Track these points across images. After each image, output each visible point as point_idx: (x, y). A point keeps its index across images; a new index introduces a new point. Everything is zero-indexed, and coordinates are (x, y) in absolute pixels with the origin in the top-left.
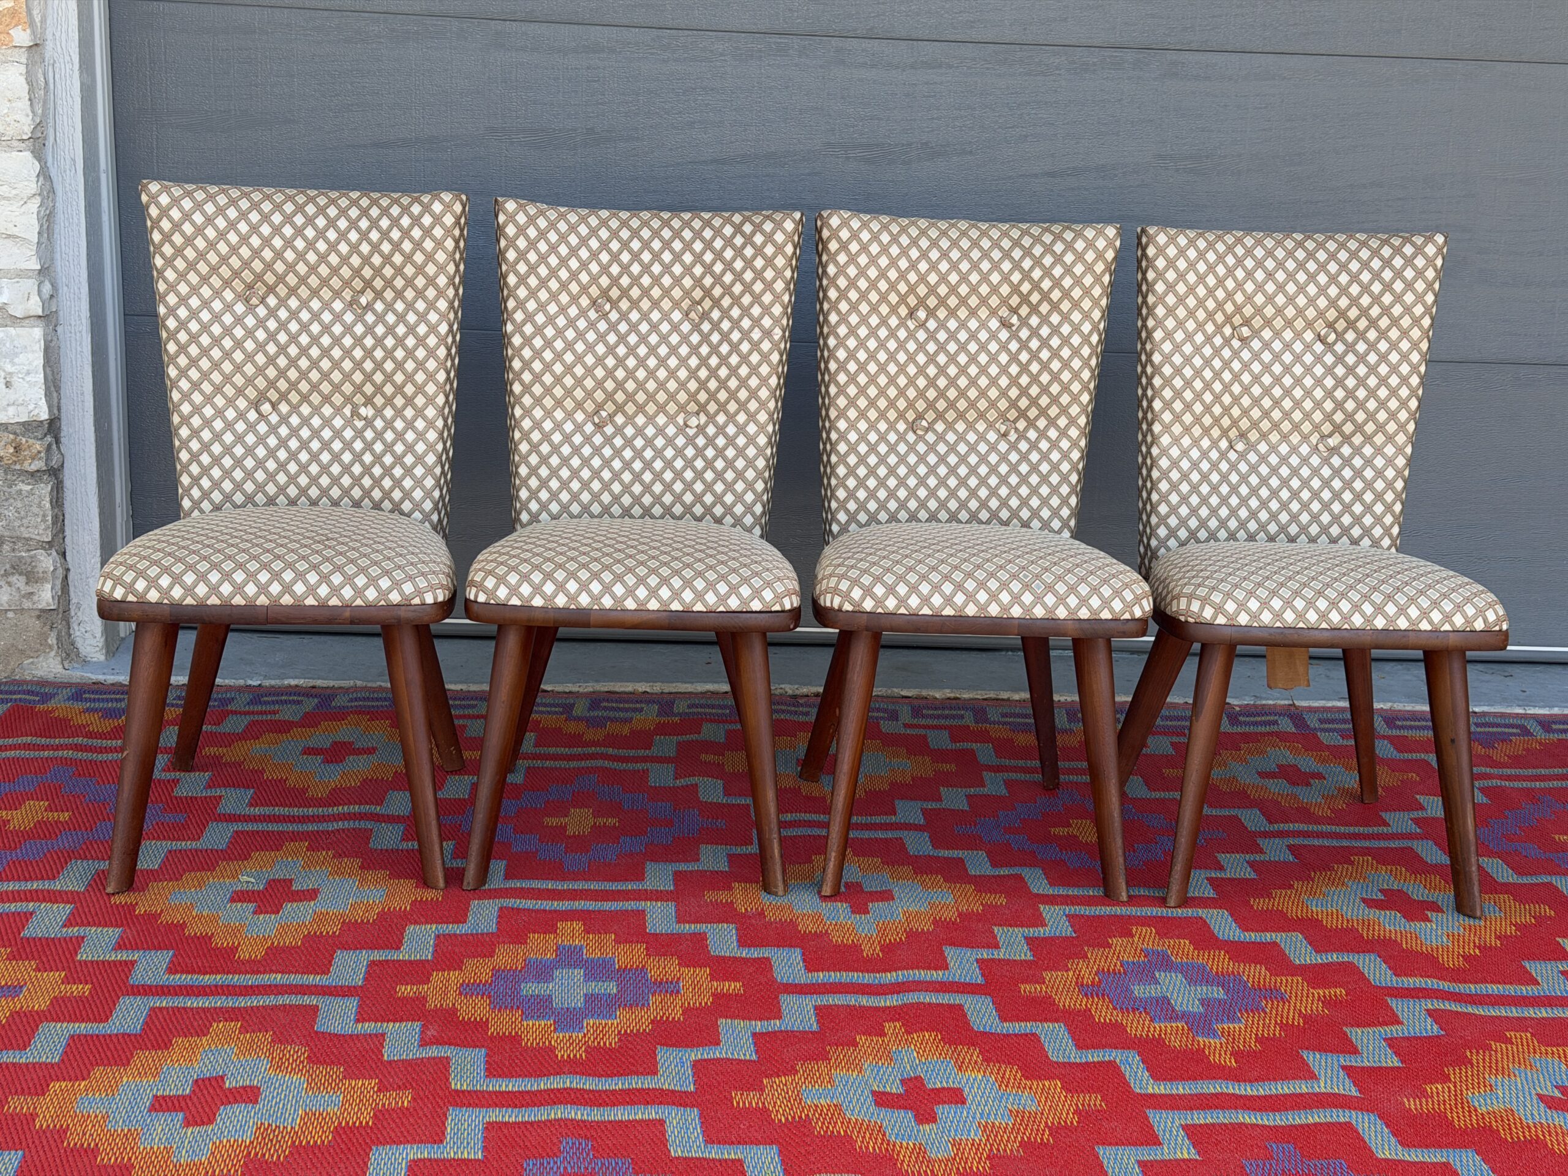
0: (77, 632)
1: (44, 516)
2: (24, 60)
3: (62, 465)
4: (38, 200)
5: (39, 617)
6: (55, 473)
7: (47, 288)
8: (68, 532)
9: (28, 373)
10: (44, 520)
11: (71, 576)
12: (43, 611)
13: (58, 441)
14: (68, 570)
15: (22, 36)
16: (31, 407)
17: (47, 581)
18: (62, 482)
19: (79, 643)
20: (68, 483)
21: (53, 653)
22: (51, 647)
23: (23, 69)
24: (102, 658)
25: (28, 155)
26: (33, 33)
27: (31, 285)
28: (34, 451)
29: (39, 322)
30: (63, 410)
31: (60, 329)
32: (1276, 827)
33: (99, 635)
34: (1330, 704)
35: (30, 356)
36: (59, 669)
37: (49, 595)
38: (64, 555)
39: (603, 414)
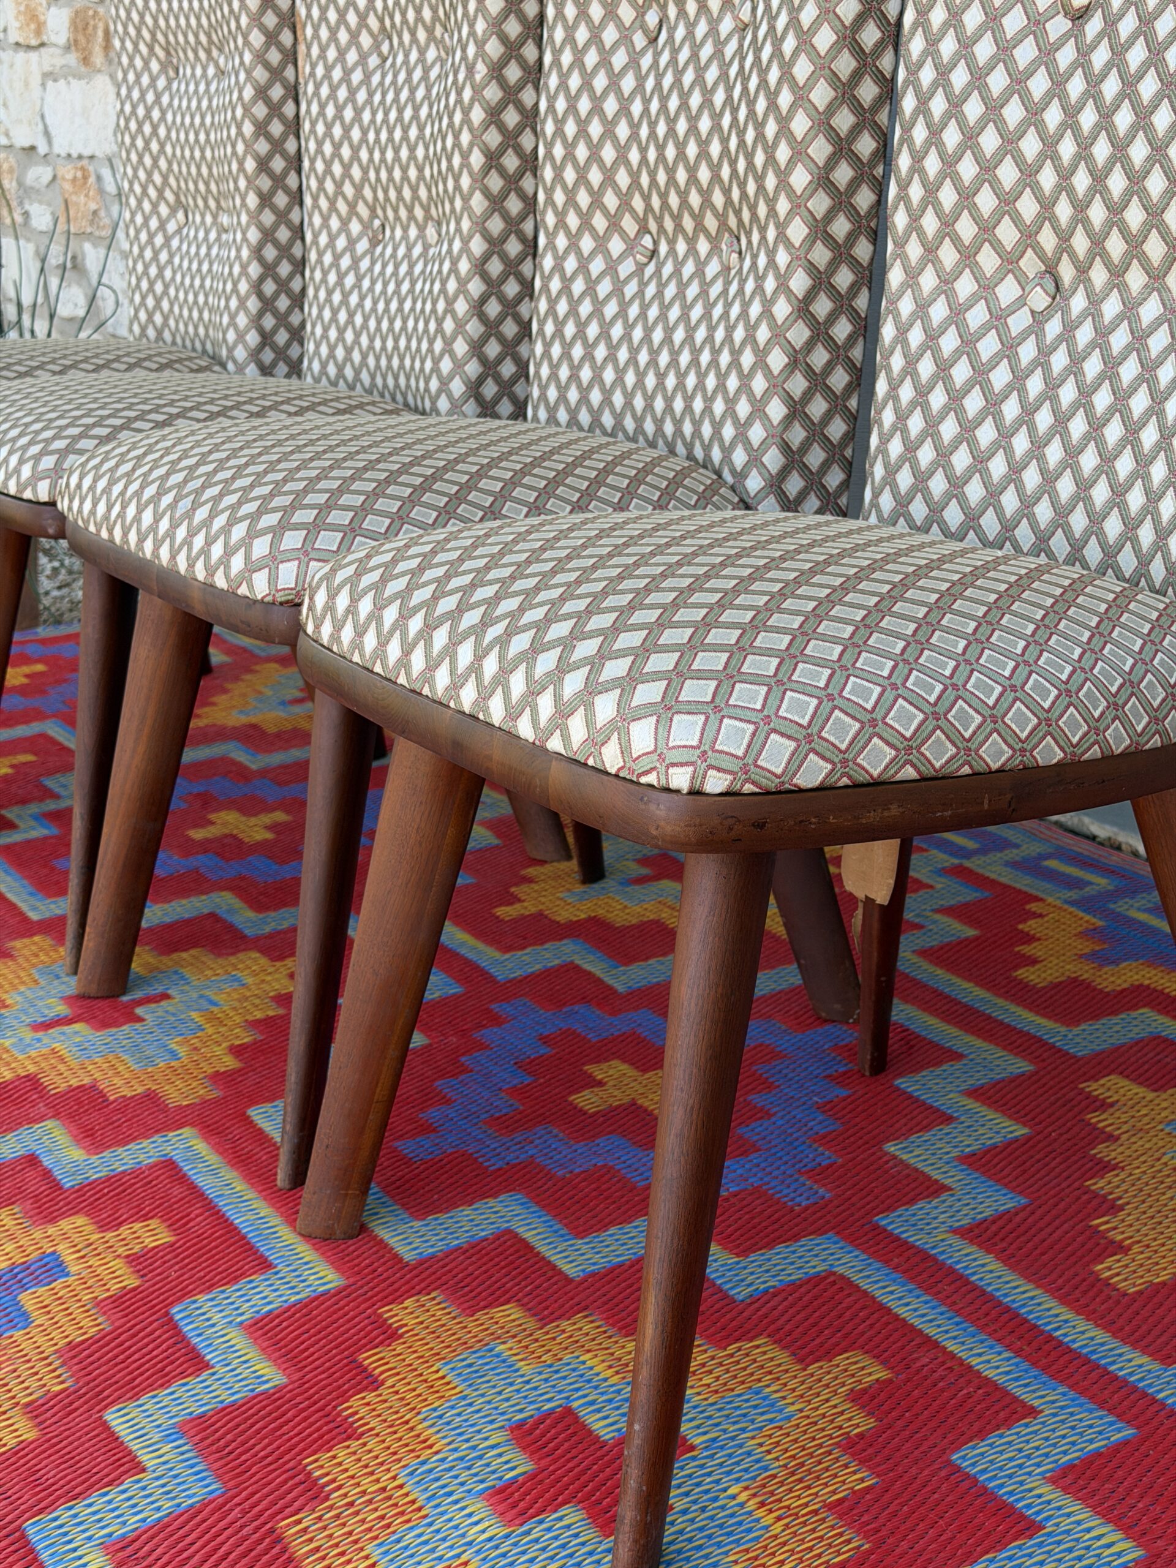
39: (377, 223)
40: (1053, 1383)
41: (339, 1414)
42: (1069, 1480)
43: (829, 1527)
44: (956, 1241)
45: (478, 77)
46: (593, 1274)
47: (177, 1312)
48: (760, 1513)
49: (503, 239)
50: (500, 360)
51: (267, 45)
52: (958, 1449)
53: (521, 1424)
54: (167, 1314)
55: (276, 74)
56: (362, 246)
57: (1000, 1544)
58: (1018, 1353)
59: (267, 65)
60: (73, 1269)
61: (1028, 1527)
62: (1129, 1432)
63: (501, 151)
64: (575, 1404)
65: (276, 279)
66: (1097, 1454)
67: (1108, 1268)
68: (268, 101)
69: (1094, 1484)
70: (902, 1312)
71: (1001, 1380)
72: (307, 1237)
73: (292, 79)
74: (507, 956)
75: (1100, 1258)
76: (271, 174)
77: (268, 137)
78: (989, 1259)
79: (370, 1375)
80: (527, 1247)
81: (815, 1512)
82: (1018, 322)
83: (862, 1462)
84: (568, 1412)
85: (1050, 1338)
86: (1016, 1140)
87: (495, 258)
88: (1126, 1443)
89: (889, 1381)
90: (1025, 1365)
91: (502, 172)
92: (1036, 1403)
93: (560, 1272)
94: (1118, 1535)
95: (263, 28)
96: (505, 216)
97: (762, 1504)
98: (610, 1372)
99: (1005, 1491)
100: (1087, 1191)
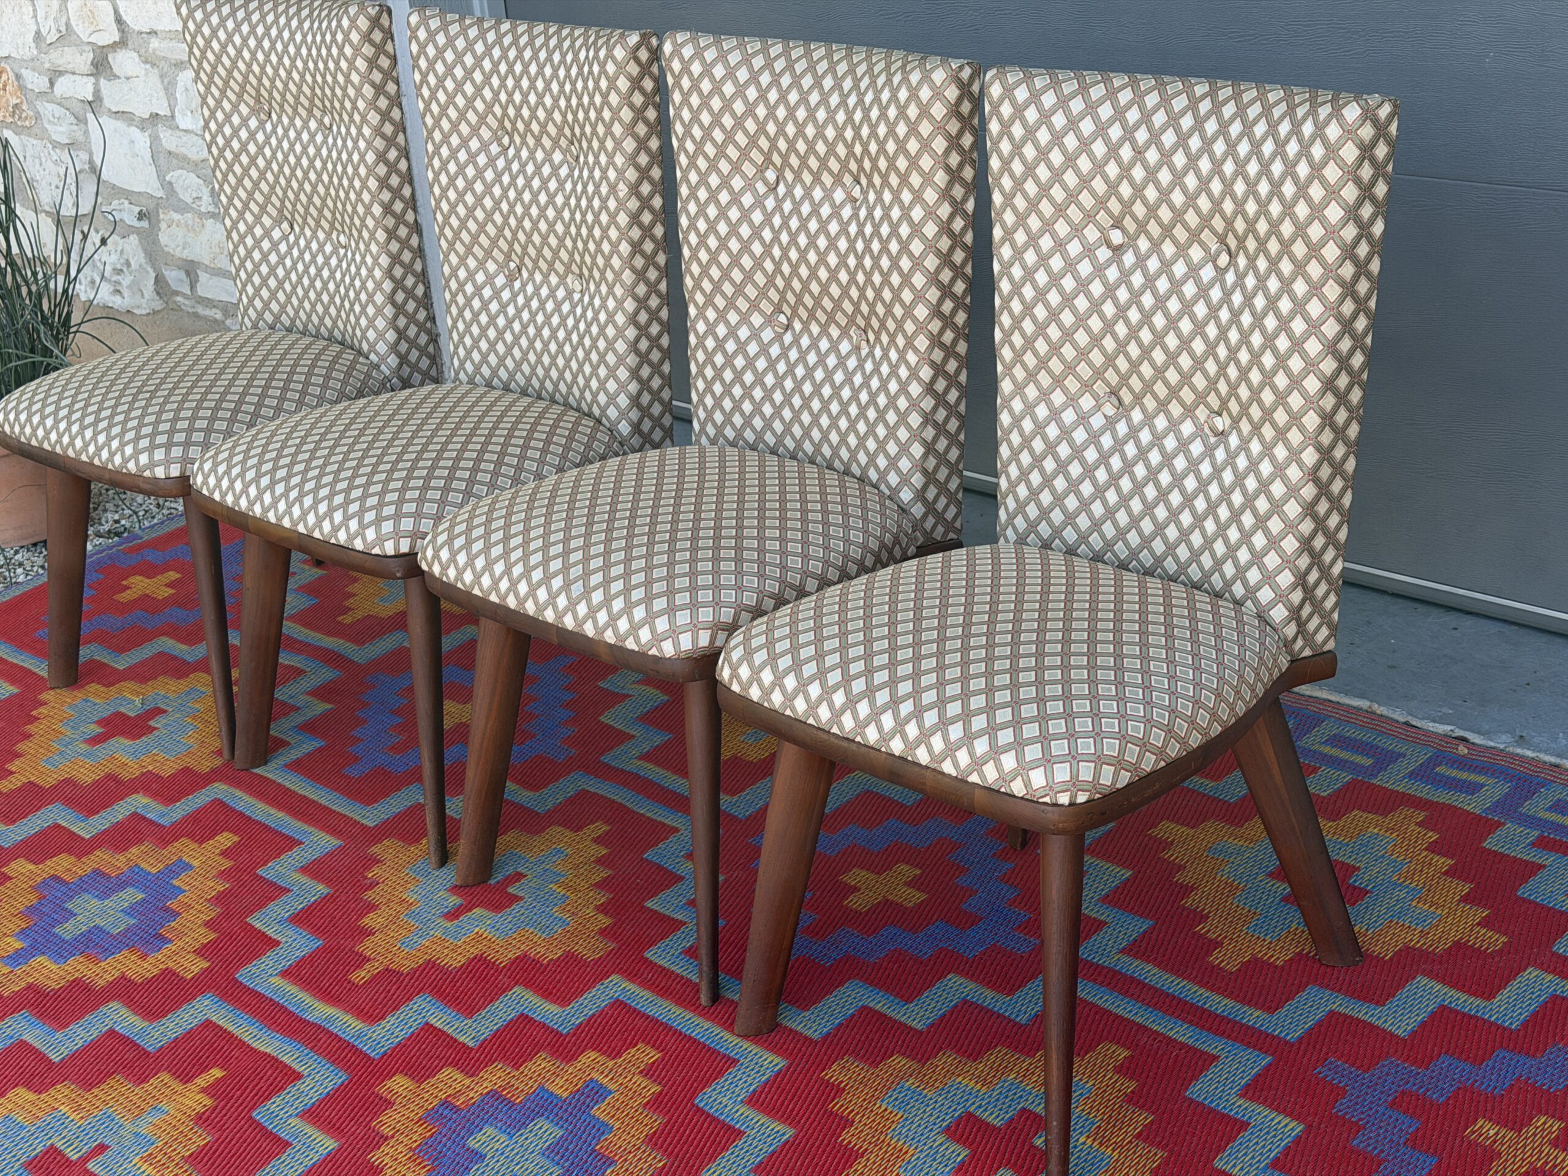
39: (512, 265)
40: (1217, 1038)
41: (840, 1145)
42: (1250, 1093)
43: (1142, 1148)
44: (1125, 958)
46: (932, 1025)
47: (700, 1101)
48: (1103, 1149)
51: (382, 122)
52: (1187, 1089)
53: (948, 1128)
54: (693, 1105)
55: (391, 141)
56: (501, 281)
57: (1232, 1138)
58: (1191, 1022)
59: (383, 136)
60: (612, 1087)
61: (1244, 1126)
62: (1269, 1059)
63: (641, 240)
64: (972, 1109)
65: (405, 289)
66: (1258, 1075)
67: (1216, 958)
68: (386, 162)
69: (1265, 1093)
70: (1119, 1011)
71: (1190, 1042)
72: (745, 1037)
73: (403, 143)
74: (735, 798)
75: (1209, 953)
76: (393, 214)
77: (389, 188)
78: (1150, 967)
79: (841, 1118)
80: (881, 1016)
81: (1130, 1142)
82: (1097, 421)
83: (1141, 1107)
84: (970, 1115)
85: (1204, 1011)
86: (1128, 879)
88: (1270, 1065)
89: (1132, 1056)
90: (1198, 1031)
91: (643, 254)
92: (1214, 1052)
93: (911, 1028)
94: (1288, 1120)
95: (378, 110)
97: (1101, 1144)
98: (979, 1086)
99: (1221, 1107)
100: (1184, 908)
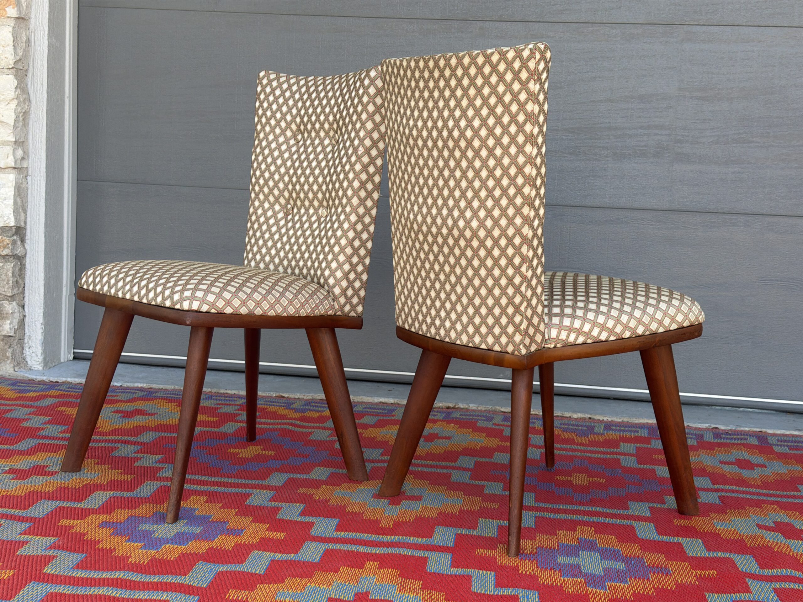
0: (27, 352)
1: (8, 281)
2: (12, 25)
3: (25, 255)
4: (16, 102)
5: (3, 340)
6: (20, 259)
7: (20, 153)
8: (27, 294)
9: (5, 199)
10: (8, 283)
11: (27, 320)
12: (5, 336)
13: (23, 241)
14: (25, 316)
15: (12, 11)
16: (6, 219)
17: (8, 319)
18: (25, 265)
19: (28, 359)
20: (28, 266)
21: (9, 361)
22: (8, 358)
23: (11, 29)
24: (41, 368)
25: (11, 77)
26: (20, 10)
27: (9, 149)
28: (5, 243)
29: (14, 171)
30: (28, 223)
31: (29, 178)
32: (716, 487)
33: (39, 355)
34: (788, 432)
35: (7, 189)
36: (11, 371)
37: (8, 326)
38: (23, 307)
45: (360, 153)
49: (364, 216)
50: (357, 264)
56: (281, 215)
63: (367, 182)
87: (360, 223)
91: (366, 190)
96: (365, 207)
